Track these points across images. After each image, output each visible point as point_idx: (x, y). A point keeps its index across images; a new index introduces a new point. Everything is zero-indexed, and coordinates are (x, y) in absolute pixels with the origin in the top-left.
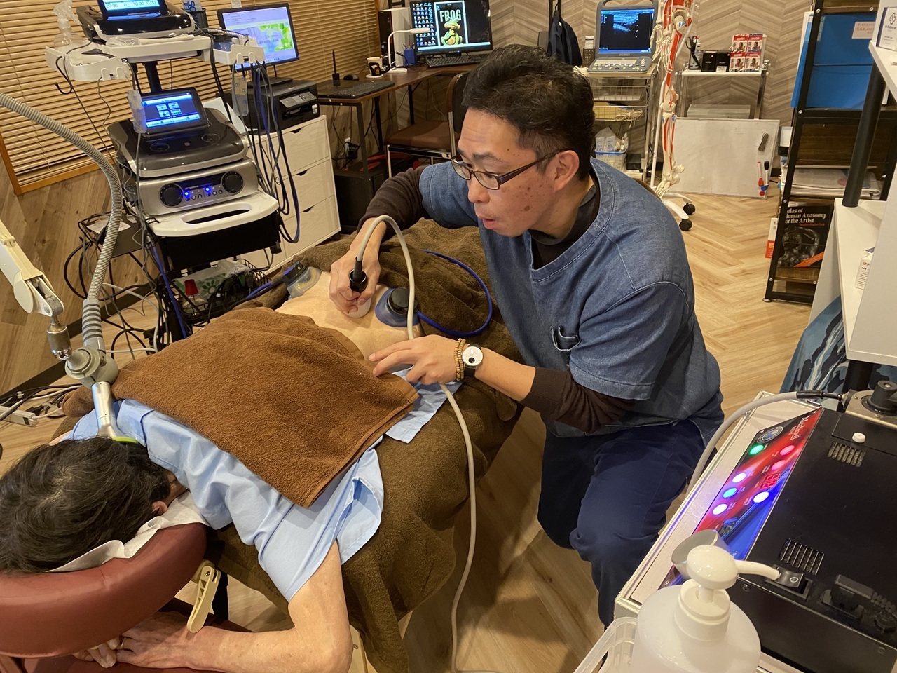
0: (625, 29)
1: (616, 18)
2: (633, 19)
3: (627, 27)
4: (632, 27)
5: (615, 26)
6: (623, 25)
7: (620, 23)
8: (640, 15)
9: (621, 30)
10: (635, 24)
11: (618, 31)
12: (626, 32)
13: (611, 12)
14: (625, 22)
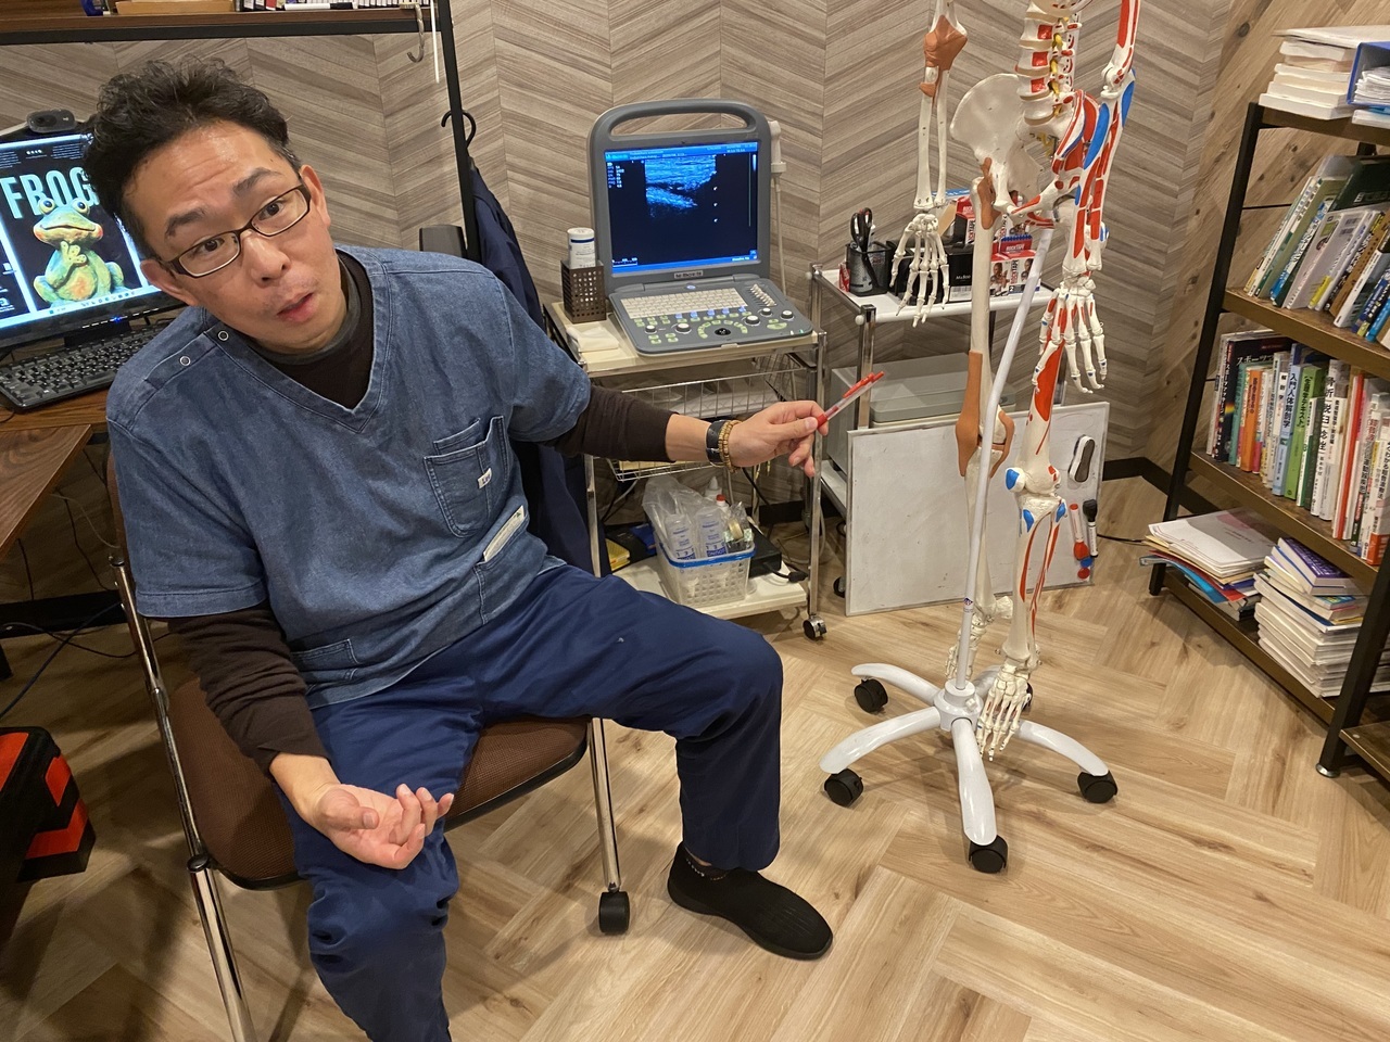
0: (679, 201)
1: (653, 172)
2: (699, 171)
3: (684, 194)
4: (699, 194)
5: (652, 195)
6: (675, 189)
7: (664, 186)
8: (722, 160)
9: (670, 206)
10: (707, 186)
11: (661, 207)
12: (686, 209)
13: (636, 155)
14: (678, 180)
